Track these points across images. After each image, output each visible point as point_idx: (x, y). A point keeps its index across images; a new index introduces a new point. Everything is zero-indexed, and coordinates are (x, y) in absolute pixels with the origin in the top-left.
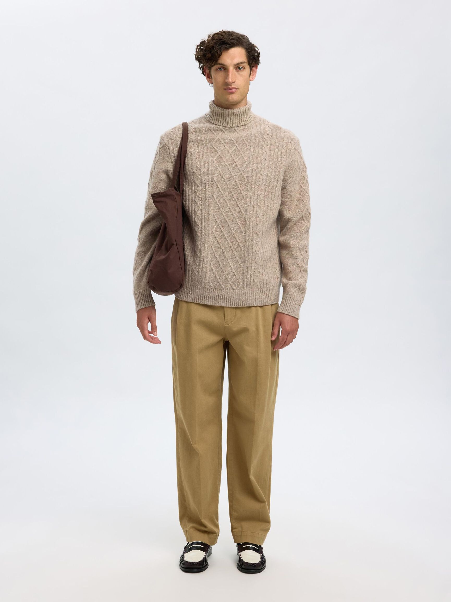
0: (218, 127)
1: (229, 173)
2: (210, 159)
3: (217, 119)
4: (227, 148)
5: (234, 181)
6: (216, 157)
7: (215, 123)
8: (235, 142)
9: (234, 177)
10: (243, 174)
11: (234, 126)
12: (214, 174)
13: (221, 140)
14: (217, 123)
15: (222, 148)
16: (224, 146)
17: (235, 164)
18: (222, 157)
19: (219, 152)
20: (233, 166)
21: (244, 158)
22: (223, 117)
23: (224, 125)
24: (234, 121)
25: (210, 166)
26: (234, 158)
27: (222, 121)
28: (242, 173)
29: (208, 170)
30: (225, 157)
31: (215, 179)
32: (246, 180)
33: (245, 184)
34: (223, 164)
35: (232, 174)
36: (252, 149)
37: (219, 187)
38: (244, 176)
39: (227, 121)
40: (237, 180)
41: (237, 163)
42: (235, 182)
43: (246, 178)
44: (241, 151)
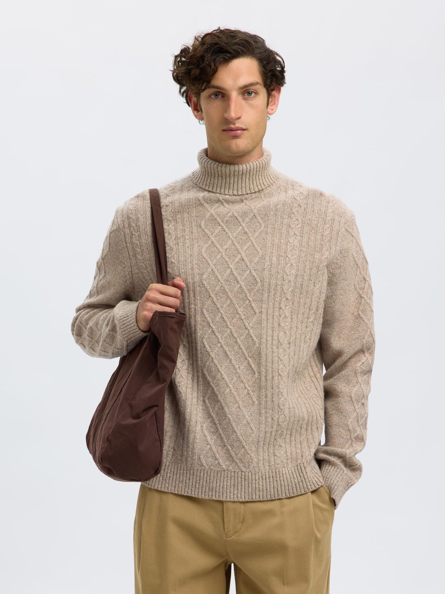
0: (213, 194)
1: (229, 271)
2: (196, 249)
3: (212, 182)
4: (226, 230)
5: (238, 286)
6: (206, 245)
7: (207, 188)
8: (240, 220)
9: (239, 279)
10: (254, 273)
11: (240, 193)
12: (202, 275)
13: (216, 216)
14: (210, 189)
15: (217, 231)
16: (220, 227)
17: (239, 257)
18: (218, 246)
19: (211, 237)
20: (237, 259)
21: (256, 246)
22: (220, 178)
23: (222, 191)
24: (240, 186)
25: (195, 262)
26: (239, 247)
27: (219, 185)
28: (253, 271)
29: (192, 269)
30: (222, 246)
31: (205, 282)
32: (259, 284)
33: (258, 290)
34: (219, 257)
35: (235, 272)
36: (269, 230)
37: (212, 295)
38: (256, 276)
39: (227, 185)
40: (243, 284)
41: (243, 255)
42: (241, 287)
43: (258, 280)
44: (250, 235)
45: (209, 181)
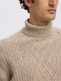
0: (33, 38)
1: (45, 69)
2: (31, 61)
3: (33, 33)
4: (41, 52)
5: (49, 74)
6: (35, 59)
7: (31, 35)
8: (46, 47)
9: (49, 71)
10: (54, 69)
11: (44, 36)
12: (35, 71)
13: (36, 47)
14: (32, 36)
15: (38, 53)
16: (39, 51)
17: (48, 62)
18: (39, 58)
19: (36, 55)
20: (47, 64)
21: (53, 57)
22: (36, 31)
23: (37, 36)
24: (44, 34)
25: (32, 66)
26: (47, 59)
27: (36, 34)
28: (54, 68)
29: (31, 69)
30: (41, 58)
31: (36, 74)
32: (57, 72)
33: (57, 75)
34: (40, 63)
35: (47, 69)
36: (57, 50)
37: (40, 79)
38: (55, 70)
39: (39, 34)
40: (50, 73)
41: (49, 61)
42: (50, 74)
43: (56, 71)
44: (50, 53)
45: (32, 32)
